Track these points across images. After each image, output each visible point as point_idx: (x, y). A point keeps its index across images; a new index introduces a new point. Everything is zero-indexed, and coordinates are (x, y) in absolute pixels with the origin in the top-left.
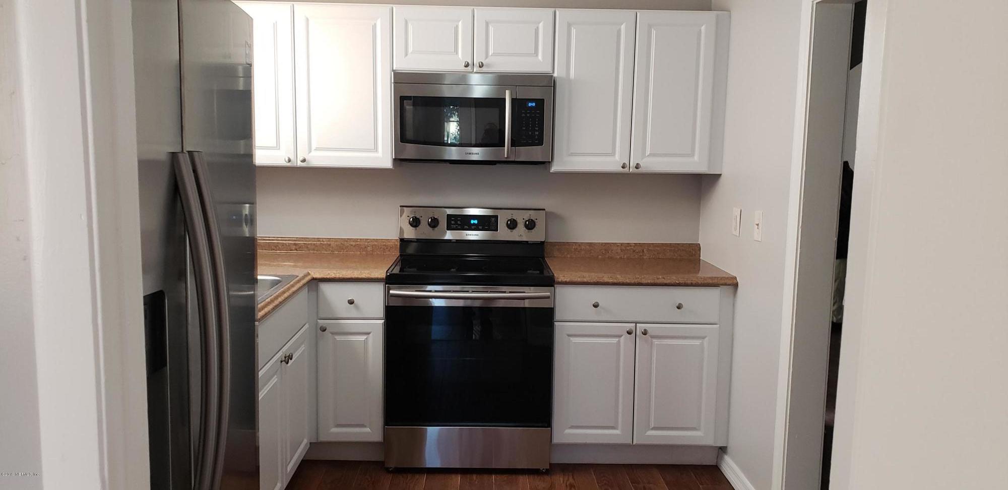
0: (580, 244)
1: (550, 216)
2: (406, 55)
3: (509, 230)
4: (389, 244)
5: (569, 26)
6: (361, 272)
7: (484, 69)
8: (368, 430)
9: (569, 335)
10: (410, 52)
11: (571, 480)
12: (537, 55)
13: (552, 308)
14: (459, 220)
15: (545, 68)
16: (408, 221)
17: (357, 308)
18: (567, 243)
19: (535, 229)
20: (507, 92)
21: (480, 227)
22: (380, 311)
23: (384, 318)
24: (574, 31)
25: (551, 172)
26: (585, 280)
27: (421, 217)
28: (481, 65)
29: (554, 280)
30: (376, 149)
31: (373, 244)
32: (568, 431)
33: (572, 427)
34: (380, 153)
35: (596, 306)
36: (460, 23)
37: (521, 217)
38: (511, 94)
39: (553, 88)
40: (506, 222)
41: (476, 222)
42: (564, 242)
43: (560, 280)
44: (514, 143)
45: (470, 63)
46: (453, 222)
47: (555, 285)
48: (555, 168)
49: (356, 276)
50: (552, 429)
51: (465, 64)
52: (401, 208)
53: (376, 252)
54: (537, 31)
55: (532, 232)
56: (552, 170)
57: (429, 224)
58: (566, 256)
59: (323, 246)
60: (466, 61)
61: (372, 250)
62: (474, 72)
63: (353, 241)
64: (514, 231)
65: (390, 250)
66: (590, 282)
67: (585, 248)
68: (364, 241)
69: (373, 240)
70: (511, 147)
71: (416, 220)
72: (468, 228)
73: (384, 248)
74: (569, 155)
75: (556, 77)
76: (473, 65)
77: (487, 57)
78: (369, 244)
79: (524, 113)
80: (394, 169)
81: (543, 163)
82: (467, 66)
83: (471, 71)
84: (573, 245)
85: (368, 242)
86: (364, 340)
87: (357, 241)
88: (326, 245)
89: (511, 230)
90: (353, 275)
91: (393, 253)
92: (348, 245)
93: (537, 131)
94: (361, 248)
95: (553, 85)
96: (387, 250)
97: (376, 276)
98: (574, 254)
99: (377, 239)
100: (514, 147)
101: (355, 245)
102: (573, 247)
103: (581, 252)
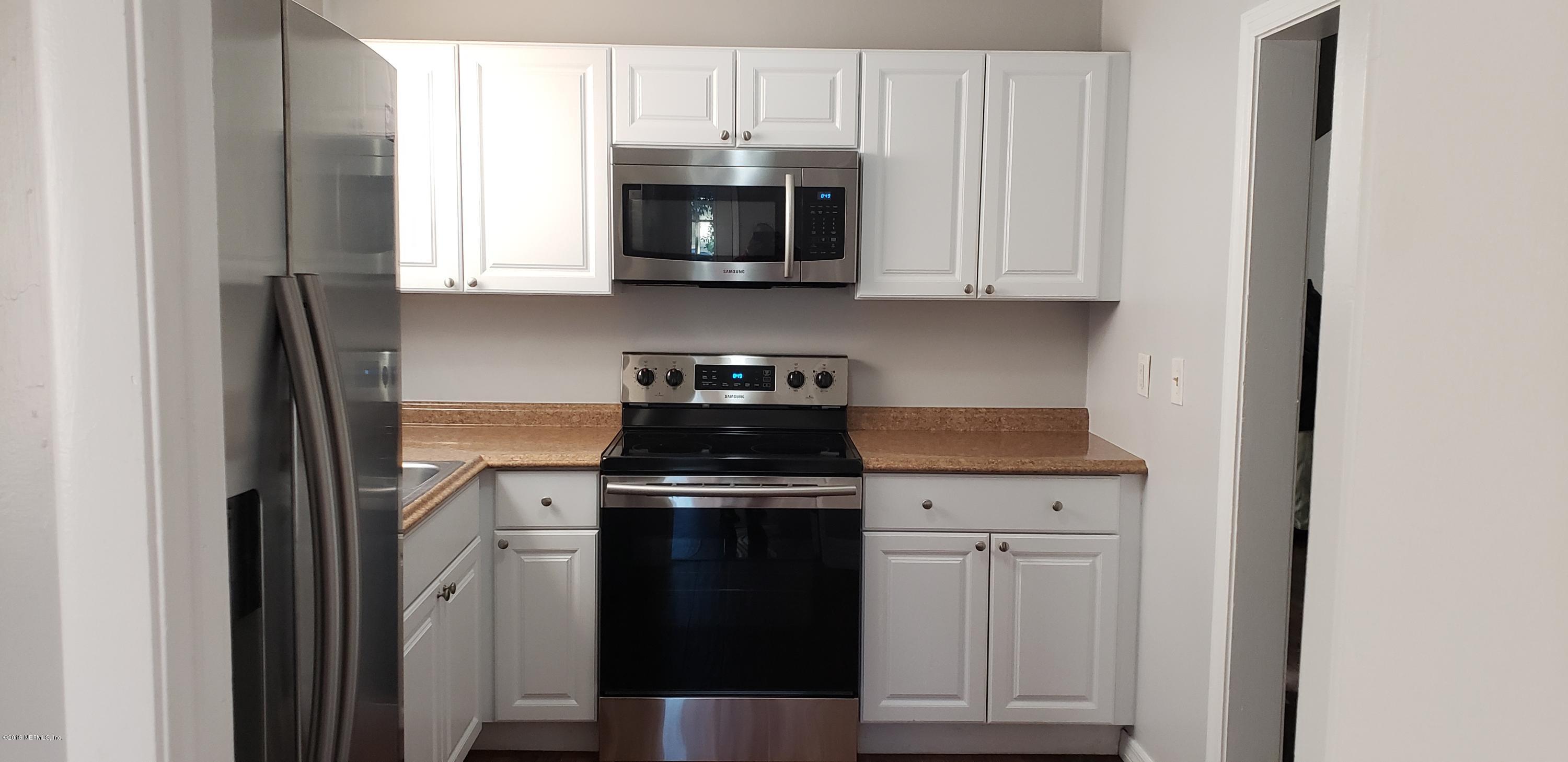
0: (903, 410)
1: (855, 367)
2: (632, 121)
3: (792, 389)
4: (607, 411)
5: (883, 75)
6: (562, 456)
7: (752, 143)
8: (572, 702)
9: (887, 553)
10: (638, 117)
12: (834, 121)
13: (859, 509)
14: (714, 374)
15: (846, 141)
16: (635, 376)
17: (556, 511)
18: (883, 408)
19: (832, 386)
20: (788, 178)
21: (747, 385)
22: (591, 516)
23: (598, 527)
24: (889, 83)
25: (856, 298)
26: (910, 466)
27: (656, 369)
28: (748, 137)
29: (862, 467)
30: (585, 266)
31: (582, 411)
32: (885, 703)
33: (893, 697)
34: (591, 273)
35: (927, 506)
36: (715, 72)
37: (810, 369)
38: (794, 180)
39: (858, 170)
40: (787, 377)
41: (740, 376)
42: (878, 407)
43: (871, 466)
44: (799, 255)
45: (730, 133)
46: (705, 377)
47: (864, 475)
48: (862, 293)
49: (555, 462)
50: (862, 700)
51: (723, 134)
52: (625, 355)
53: (586, 424)
54: (833, 83)
55: (827, 391)
56: (858, 296)
57: (667, 380)
58: (880, 429)
59: (503, 415)
60: (724, 131)
61: (580, 421)
62: (737, 146)
63: (550, 407)
64: (800, 390)
65: (608, 421)
66: (917, 468)
67: (909, 417)
68: (567, 407)
69: (582, 406)
70: (795, 260)
71: (648, 374)
72: (728, 385)
73: (598, 417)
74: (884, 273)
75: (863, 154)
76: (736, 136)
77: (756, 123)
78: (575, 412)
79: (813, 209)
80: (613, 295)
81: (843, 285)
82: (725, 137)
83: (732, 145)
84: (891, 411)
85: (573, 409)
86: (566, 560)
87: (556, 408)
88: (508, 414)
89: (795, 389)
90: (549, 461)
91: (612, 426)
92: (542, 413)
93: (834, 236)
94: (563, 417)
95: (858, 167)
96: (603, 420)
97: (586, 462)
98: (892, 426)
99: (587, 404)
100: (799, 262)
101: (554, 414)
102: (892, 415)
103: (903, 422)
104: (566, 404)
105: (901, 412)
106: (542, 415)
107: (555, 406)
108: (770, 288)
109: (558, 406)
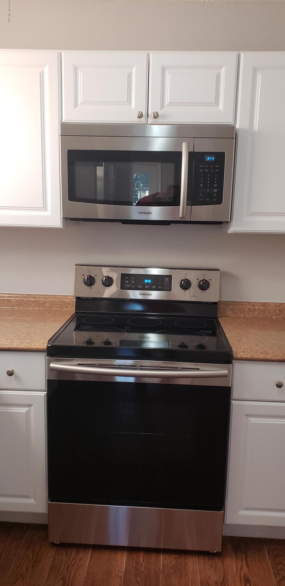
0: (254, 304)
1: (224, 275)
2: (76, 105)
3: (183, 290)
4: (66, 300)
5: (255, 71)
6: (21, 342)
7: (159, 120)
8: (32, 501)
9: (248, 416)
10: (80, 103)
11: (245, 570)
12: (218, 104)
13: (230, 387)
14: (133, 280)
15: (226, 119)
16: (83, 280)
17: (18, 379)
18: (240, 302)
19: (209, 289)
20: (184, 145)
21: (154, 287)
22: (42, 384)
23: (47, 390)
24: (259, 77)
25: (228, 232)
26: (268, 357)
27: (96, 276)
28: (156, 116)
29: (233, 357)
30: (44, 208)
31: (51, 300)
32: (242, 512)
33: (247, 509)
34: (48, 213)
35: (279, 386)
36: (134, 69)
37: (194, 277)
38: (188, 146)
39: (235, 139)
40: (179, 282)
41: (150, 281)
42: (237, 302)
43: (239, 356)
44: (192, 200)
45: (144, 114)
46: (127, 282)
47: (234, 361)
48: (233, 228)
49: (15, 346)
50: (225, 512)
51: (138, 115)
52: (76, 266)
53: (54, 308)
54: (218, 77)
55: (206, 292)
56: (230, 231)
57: (103, 283)
58: (239, 316)
59: (3, 301)
60: (140, 112)
61: (50, 306)
62: (149, 123)
63: (32, 297)
64: (187, 291)
65: (68, 307)
66: (273, 359)
67: (258, 309)
68: (42, 297)
69: (52, 297)
70: (187, 206)
71: (91, 279)
72: (141, 287)
73: (61, 304)
74: (249, 215)
75: (239, 129)
76: (148, 117)
77: (162, 106)
78: (47, 301)
79: (201, 168)
80: (64, 228)
81: (220, 223)
82: (140, 116)
83: (146, 123)
84: (246, 305)
85: (47, 298)
86: (25, 411)
87: (36, 298)
88: (7, 301)
89: (185, 291)
90: (12, 345)
91: (70, 310)
92: (27, 301)
93: (215, 188)
94: (40, 304)
95: (235, 137)
96: (64, 306)
97: (36, 347)
98: (247, 314)
99: (55, 296)
100: (190, 206)
101: (34, 301)
102: (247, 307)
103: (254, 312)
104: (42, 295)
105: (253, 305)
106: (27, 302)
107: (35, 296)
108: (169, 225)
109: (38, 296)
